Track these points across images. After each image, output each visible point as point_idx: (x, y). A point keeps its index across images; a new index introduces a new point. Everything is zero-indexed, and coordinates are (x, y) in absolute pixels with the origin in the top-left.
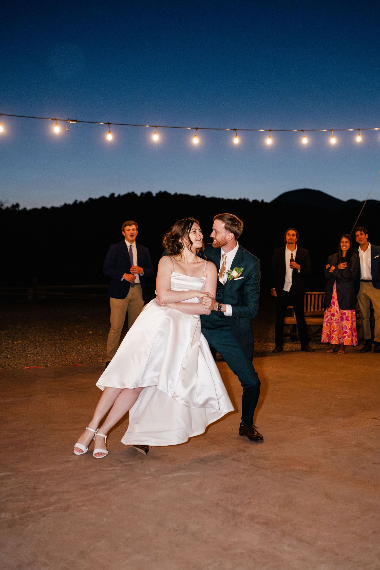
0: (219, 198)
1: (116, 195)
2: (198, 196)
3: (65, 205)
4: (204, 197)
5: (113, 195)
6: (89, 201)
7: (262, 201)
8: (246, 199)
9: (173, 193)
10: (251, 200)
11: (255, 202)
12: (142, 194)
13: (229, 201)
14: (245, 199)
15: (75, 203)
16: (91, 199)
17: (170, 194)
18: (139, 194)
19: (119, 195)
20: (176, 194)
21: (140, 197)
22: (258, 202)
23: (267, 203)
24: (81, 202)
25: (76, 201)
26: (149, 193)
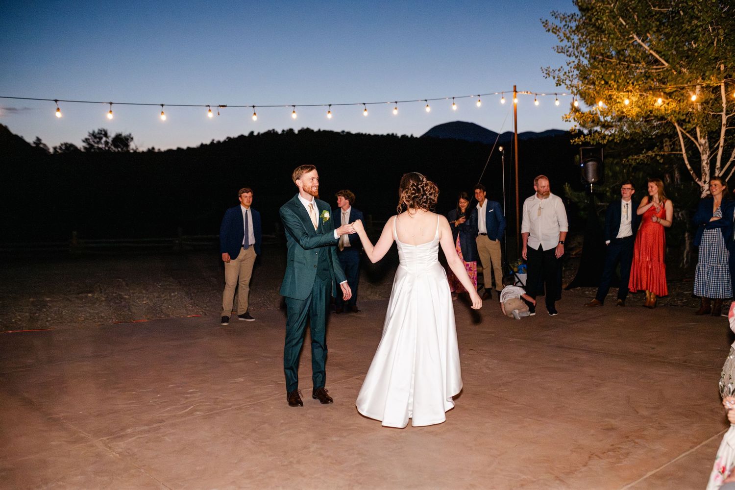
0: (365, 134)
1: (255, 134)
2: (343, 132)
3: (202, 145)
4: (349, 134)
5: (252, 133)
6: (227, 140)
7: (412, 136)
8: (395, 134)
9: (316, 130)
10: (399, 135)
11: (404, 137)
12: (283, 131)
13: (376, 136)
14: (393, 134)
15: (212, 143)
16: (229, 138)
17: (313, 131)
18: (280, 132)
19: (259, 133)
20: (319, 130)
21: (281, 134)
22: (407, 137)
23: (416, 138)
24: (219, 142)
25: (213, 140)
26: (291, 130)
